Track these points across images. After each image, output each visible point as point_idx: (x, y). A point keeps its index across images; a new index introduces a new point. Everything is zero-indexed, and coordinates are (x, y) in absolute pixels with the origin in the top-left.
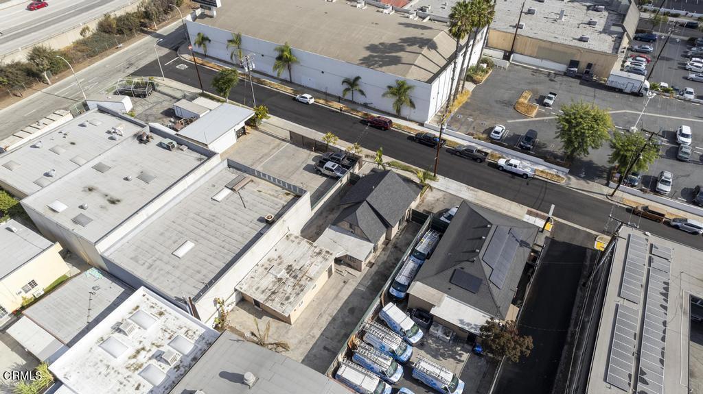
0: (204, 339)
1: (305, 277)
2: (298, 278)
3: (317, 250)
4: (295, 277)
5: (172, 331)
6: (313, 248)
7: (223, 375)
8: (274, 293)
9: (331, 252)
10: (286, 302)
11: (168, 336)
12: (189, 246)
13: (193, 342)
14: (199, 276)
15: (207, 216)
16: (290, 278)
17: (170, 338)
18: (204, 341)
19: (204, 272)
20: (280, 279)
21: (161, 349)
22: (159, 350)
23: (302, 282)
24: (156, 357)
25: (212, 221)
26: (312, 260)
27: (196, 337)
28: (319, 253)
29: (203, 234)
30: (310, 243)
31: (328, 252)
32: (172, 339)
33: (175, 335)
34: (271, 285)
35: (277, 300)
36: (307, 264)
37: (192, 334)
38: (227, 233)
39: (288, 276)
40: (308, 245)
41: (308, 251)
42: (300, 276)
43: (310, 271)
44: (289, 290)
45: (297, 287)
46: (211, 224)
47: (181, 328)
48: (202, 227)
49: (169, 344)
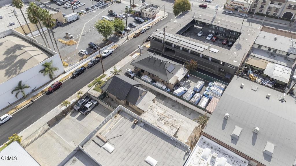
0: (202, 146)
1: (164, 114)
2: (165, 117)
3: (150, 110)
4: (164, 118)
5: (200, 160)
6: (148, 111)
7: (223, 128)
8: (172, 125)
9: (151, 105)
10: (177, 121)
11: (202, 161)
12: (149, 159)
13: (204, 150)
14: (170, 151)
15: (125, 154)
16: (165, 120)
17: (203, 160)
18: (203, 145)
19: (167, 149)
20: (165, 123)
21: (209, 164)
22: (210, 164)
23: (167, 115)
24: (213, 164)
25: (130, 151)
26: (155, 111)
27: (202, 149)
28: (151, 109)
29: (141, 153)
30: (145, 112)
31: (151, 106)
32: (203, 159)
33: (202, 158)
34: (168, 126)
35: (176, 124)
36: (157, 114)
37: (200, 151)
38: (141, 142)
39: (164, 120)
40: (146, 113)
41: (149, 113)
42: (163, 116)
43: (161, 113)
44: (170, 120)
45: (169, 117)
46: (133, 150)
47: (198, 156)
48: (134, 155)
49: (206, 160)
